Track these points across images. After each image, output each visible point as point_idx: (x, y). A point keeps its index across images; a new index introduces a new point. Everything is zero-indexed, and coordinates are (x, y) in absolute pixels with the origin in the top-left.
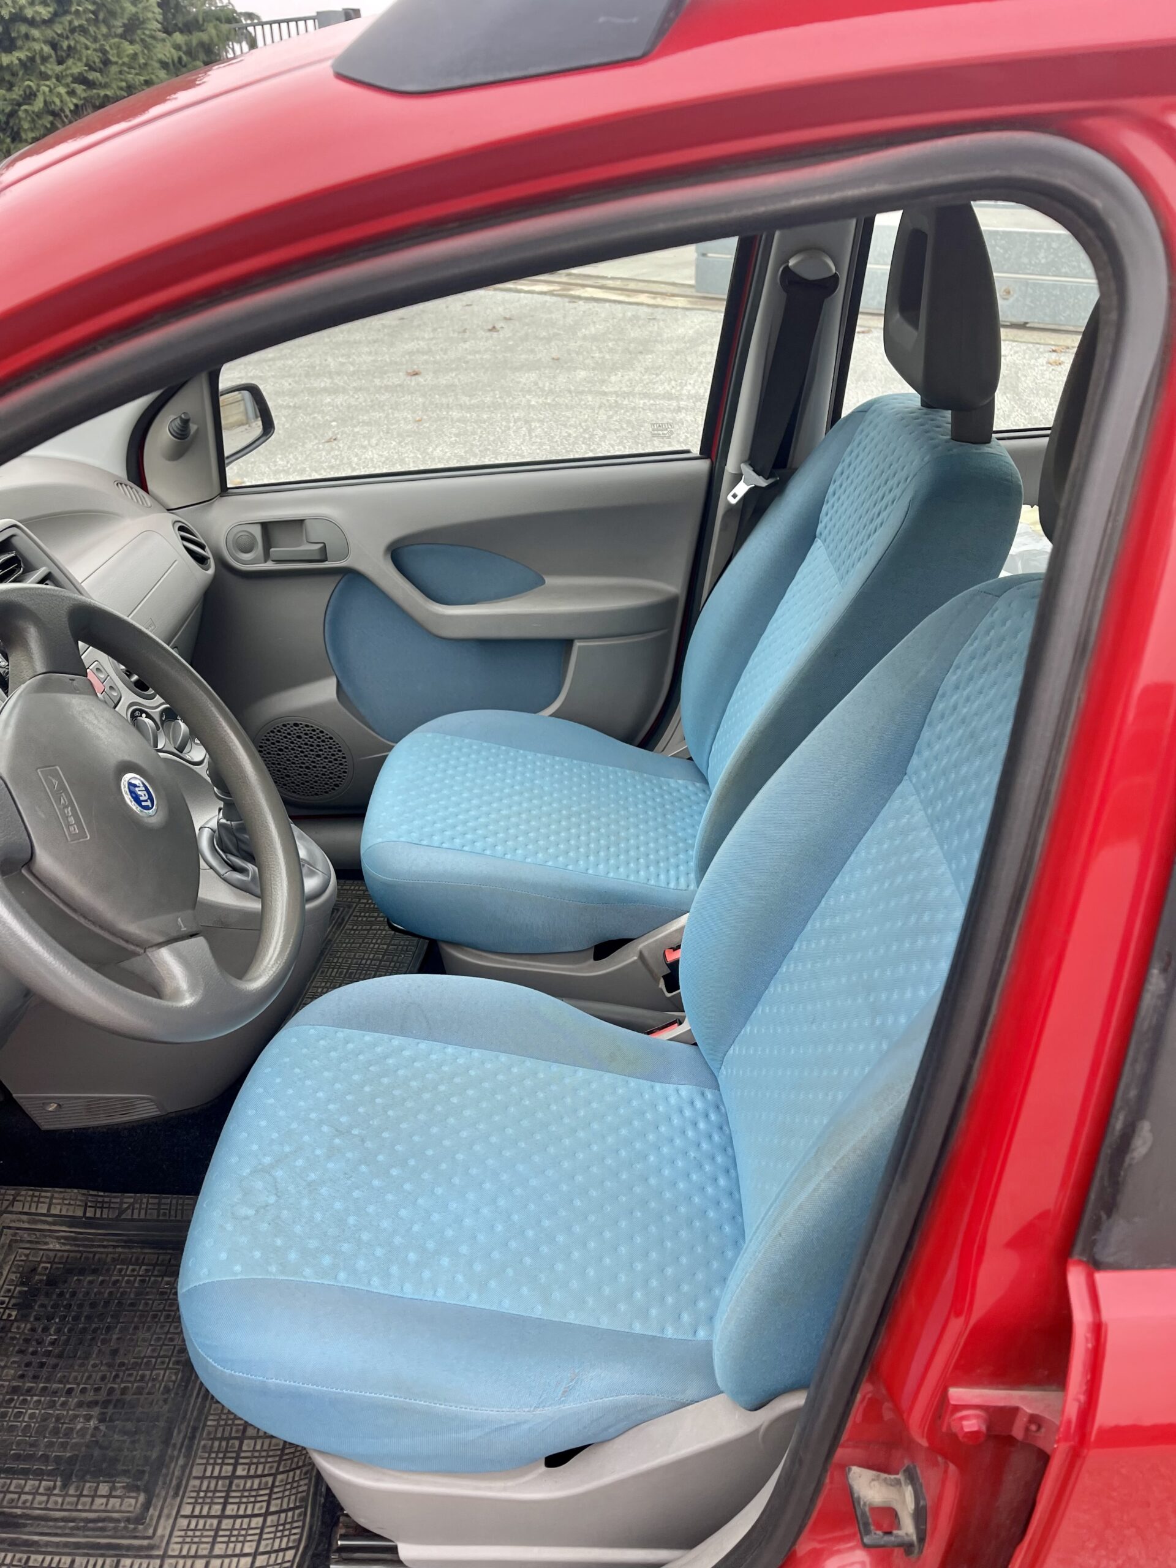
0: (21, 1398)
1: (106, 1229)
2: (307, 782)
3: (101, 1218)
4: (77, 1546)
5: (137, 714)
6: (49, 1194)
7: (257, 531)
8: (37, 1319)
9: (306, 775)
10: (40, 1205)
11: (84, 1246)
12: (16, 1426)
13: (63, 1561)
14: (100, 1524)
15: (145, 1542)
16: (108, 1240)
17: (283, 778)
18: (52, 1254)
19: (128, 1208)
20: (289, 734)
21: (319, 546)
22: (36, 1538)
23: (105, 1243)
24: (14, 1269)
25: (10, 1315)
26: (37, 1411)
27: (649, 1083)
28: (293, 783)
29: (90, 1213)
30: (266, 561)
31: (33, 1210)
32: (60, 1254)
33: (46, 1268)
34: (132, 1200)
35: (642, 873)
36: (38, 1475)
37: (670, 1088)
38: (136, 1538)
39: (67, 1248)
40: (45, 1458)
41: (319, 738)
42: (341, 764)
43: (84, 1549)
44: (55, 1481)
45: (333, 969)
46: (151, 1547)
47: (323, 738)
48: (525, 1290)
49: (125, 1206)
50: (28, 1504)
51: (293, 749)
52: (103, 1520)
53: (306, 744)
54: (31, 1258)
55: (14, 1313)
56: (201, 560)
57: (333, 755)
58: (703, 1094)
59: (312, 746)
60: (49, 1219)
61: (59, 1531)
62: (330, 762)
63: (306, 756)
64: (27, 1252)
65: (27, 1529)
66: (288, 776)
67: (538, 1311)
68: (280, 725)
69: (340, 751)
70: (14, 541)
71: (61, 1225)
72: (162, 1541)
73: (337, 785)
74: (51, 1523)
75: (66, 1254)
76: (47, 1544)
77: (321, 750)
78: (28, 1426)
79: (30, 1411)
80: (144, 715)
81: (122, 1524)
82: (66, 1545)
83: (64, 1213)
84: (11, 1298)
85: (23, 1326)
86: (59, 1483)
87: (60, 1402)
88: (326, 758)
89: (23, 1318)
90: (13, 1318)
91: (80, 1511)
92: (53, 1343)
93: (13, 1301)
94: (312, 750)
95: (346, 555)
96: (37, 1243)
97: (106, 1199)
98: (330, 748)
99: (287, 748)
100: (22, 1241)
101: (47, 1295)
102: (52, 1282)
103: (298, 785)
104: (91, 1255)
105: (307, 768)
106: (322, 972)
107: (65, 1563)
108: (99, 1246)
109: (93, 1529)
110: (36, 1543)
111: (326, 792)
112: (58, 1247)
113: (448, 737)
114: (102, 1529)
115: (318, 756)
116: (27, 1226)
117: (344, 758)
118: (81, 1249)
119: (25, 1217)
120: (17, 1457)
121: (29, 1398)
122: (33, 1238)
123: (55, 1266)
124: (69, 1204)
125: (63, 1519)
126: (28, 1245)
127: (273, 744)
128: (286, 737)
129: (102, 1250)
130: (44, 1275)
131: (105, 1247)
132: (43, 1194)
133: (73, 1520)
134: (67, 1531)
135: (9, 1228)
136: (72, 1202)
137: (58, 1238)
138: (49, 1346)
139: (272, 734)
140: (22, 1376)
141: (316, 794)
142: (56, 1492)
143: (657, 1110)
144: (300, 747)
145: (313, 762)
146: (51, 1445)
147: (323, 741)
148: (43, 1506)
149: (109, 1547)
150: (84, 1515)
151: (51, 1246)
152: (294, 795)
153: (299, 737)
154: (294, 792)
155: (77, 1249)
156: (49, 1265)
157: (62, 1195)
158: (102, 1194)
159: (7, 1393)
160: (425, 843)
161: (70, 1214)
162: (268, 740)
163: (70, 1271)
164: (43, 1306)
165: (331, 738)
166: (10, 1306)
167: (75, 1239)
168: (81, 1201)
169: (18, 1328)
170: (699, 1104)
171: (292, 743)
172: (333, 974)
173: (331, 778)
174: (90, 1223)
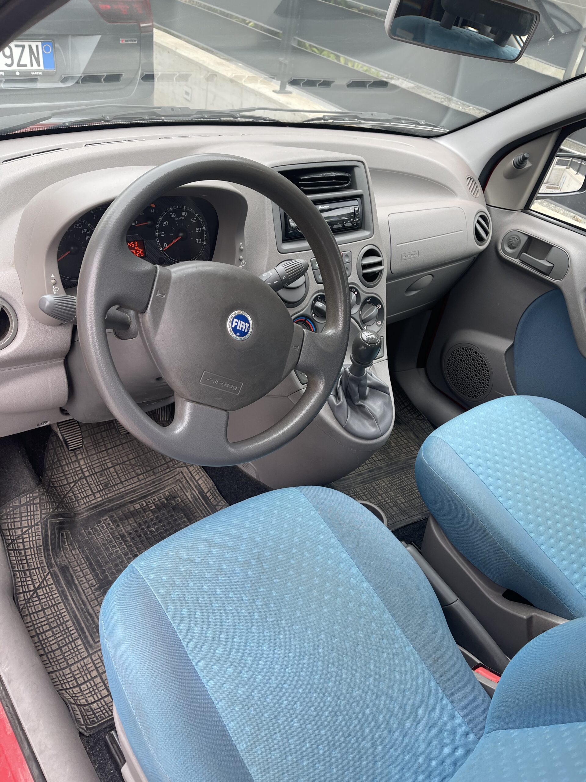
0: (122, 541)
1: (208, 506)
2: (463, 385)
3: (210, 500)
4: (76, 617)
5: (353, 290)
6: (203, 474)
7: (524, 239)
8: (157, 517)
9: (465, 381)
10: (197, 475)
11: (196, 505)
12: (109, 550)
13: (66, 617)
14: (89, 617)
15: (92, 642)
16: (205, 512)
17: (453, 375)
18: (185, 497)
19: (220, 505)
20: (470, 355)
21: (552, 265)
22: (70, 598)
23: (203, 511)
24: (170, 491)
25: (151, 507)
26: (120, 552)
27: (443, 695)
28: (457, 380)
29: (208, 494)
30: (516, 259)
31: (194, 475)
32: (187, 500)
33: (178, 501)
34: (224, 504)
35: (577, 576)
36: (95, 576)
37: (451, 710)
38: (91, 636)
39: (191, 500)
40: (104, 571)
41: (482, 367)
42: (484, 387)
43: (76, 620)
44: (97, 584)
45: (399, 480)
46: (91, 646)
47: (484, 368)
48: (248, 729)
49: (220, 504)
50: (81, 583)
51: (467, 364)
52: (91, 617)
53: (474, 366)
54: (178, 492)
55: (154, 507)
56: (479, 238)
57: (483, 380)
58: (467, 735)
59: (476, 368)
60: (196, 484)
61: (77, 604)
62: (480, 383)
63: (470, 371)
64: (179, 489)
65: (72, 592)
66: (456, 375)
67: (241, 747)
68: (469, 348)
69: (488, 380)
70: (356, 170)
71: (197, 490)
72: (96, 648)
73: (475, 396)
74: (79, 598)
75: (189, 502)
76: (70, 604)
77: (479, 373)
78: (112, 554)
79: (118, 549)
80: (356, 293)
81: (94, 626)
82: (74, 612)
83: (202, 486)
84: (159, 500)
85: (151, 515)
86: (97, 586)
87: (129, 556)
88: (479, 379)
89: (153, 512)
90: (151, 509)
91: (90, 604)
92: (151, 532)
93: (158, 502)
94: (475, 371)
95: (560, 277)
96: (185, 488)
97: (217, 495)
98: (484, 376)
99: (464, 361)
100: (181, 483)
101: (169, 512)
102: (174, 508)
103: (458, 383)
104: (195, 511)
105: (467, 378)
106: (393, 477)
107: (66, 618)
108: (200, 510)
109: (86, 617)
110: (67, 600)
111: (469, 396)
112: (189, 497)
113: (539, 412)
114: (88, 620)
115: (476, 375)
116: (188, 478)
117: (488, 385)
118: (195, 505)
119: (190, 475)
120: (97, 562)
121: (123, 544)
122: (185, 485)
123: (182, 503)
124: (206, 484)
125: (83, 601)
126: (181, 486)
127: (460, 355)
128: (467, 355)
129: (200, 513)
130: (176, 502)
131: (202, 512)
132: (202, 472)
133: (85, 605)
134: (79, 608)
135: (182, 474)
136: (207, 484)
137: (192, 493)
138: (149, 531)
139: (462, 350)
140: (130, 534)
141: (464, 394)
142: (93, 588)
143: (429, 714)
144: (470, 365)
145: (472, 377)
146: (110, 568)
147: (483, 370)
148: (84, 589)
149: (82, 629)
150: (89, 607)
151: (187, 494)
152: (453, 386)
153: (473, 360)
154: (454, 385)
155: (193, 504)
156: (180, 501)
157: (206, 478)
158: (217, 491)
159: (120, 535)
160: (461, 456)
161: (203, 488)
162: (458, 351)
163: (183, 510)
164: (164, 514)
165: (488, 371)
166: (155, 503)
167: (196, 499)
168: (210, 487)
169: (149, 514)
170: (458, 737)
171: (468, 360)
172: (397, 482)
173: (475, 391)
174: (205, 498)
